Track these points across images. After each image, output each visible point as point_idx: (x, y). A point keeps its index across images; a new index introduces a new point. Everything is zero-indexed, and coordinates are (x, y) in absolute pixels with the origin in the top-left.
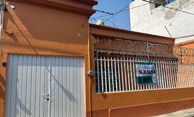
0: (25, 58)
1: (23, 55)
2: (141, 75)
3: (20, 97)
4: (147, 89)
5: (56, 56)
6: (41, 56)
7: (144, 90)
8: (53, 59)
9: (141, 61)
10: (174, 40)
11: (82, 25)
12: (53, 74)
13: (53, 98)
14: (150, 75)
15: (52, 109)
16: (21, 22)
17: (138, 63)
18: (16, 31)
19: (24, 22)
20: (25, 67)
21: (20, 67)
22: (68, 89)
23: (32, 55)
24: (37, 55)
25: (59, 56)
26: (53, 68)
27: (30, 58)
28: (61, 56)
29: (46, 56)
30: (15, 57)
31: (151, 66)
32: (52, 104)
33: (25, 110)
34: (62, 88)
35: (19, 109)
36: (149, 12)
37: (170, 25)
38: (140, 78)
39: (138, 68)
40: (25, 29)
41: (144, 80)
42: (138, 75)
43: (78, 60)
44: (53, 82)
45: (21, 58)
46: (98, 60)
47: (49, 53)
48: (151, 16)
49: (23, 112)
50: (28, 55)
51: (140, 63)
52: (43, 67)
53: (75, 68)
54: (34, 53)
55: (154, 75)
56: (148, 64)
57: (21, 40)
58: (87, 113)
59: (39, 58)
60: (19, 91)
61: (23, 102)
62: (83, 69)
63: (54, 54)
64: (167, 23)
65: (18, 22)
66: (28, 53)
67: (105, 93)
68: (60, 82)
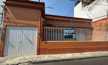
0: (13, 27)
1: (12, 26)
2: (67, 35)
3: (10, 41)
4: (69, 41)
5: (25, 26)
6: (19, 26)
7: (68, 41)
8: (24, 27)
9: (68, 29)
10: (91, 20)
11: (38, 13)
12: (24, 33)
13: (23, 42)
14: (72, 35)
15: (23, 46)
17: (66, 29)
18: (9, 17)
19: (13, 13)
20: (13, 30)
21: (11, 30)
22: (30, 39)
23: (16, 26)
25: (27, 26)
26: (24, 31)
29: (21, 26)
30: (9, 27)
31: (73, 31)
32: (23, 44)
33: (12, 46)
34: (27, 39)
35: (10, 45)
37: (90, 13)
38: (66, 36)
39: (65, 32)
40: (13, 16)
41: (68, 37)
42: (65, 35)
43: (35, 28)
44: (24, 36)
45: (11, 27)
46: (45, 28)
47: (22, 25)
48: (82, 11)
49: (11, 47)
50: (14, 26)
51: (67, 29)
52: (20, 30)
53: (34, 31)
54: (16, 25)
55: (74, 35)
56: (71, 30)
57: (11, 20)
58: (37, 49)
59: (18, 27)
60: (10, 39)
61: (11, 43)
62: (37, 32)
63: (24, 25)
65: (11, 13)
67: (47, 42)
68: (27, 36)
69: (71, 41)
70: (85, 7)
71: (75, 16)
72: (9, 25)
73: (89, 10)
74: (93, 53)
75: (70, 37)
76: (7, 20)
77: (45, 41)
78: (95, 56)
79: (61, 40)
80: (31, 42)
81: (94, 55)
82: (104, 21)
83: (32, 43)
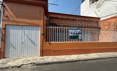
0: (13, 26)
1: (12, 25)
2: (72, 35)
3: (11, 42)
5: (27, 26)
6: (20, 25)
7: (73, 42)
8: (26, 27)
10: (100, 18)
11: (40, 11)
12: (25, 33)
13: (25, 43)
14: (77, 35)
16: (11, 11)
18: (9, 15)
19: (12, 11)
20: (13, 30)
21: (11, 30)
22: (32, 40)
23: (16, 25)
24: (18, 25)
25: (28, 26)
26: (25, 31)
27: (15, 26)
28: (29, 25)
29: (22, 26)
30: (9, 26)
31: (78, 30)
32: (25, 45)
34: (30, 39)
36: (89, 6)
37: (99, 11)
39: (71, 31)
40: (13, 14)
41: (73, 37)
42: (70, 35)
43: (38, 27)
44: (25, 36)
46: (48, 27)
47: (23, 24)
48: (89, 8)
49: (12, 48)
50: (14, 25)
51: (72, 29)
52: (21, 30)
53: (36, 31)
55: (80, 35)
56: (77, 29)
57: (11, 19)
58: (41, 50)
59: (19, 27)
60: (11, 39)
61: (12, 44)
62: (40, 31)
63: (26, 24)
64: (97, 10)
65: (10, 11)
66: (14, 24)
67: (51, 42)
68: (29, 37)
69: (76, 42)
70: (93, 4)
71: (82, 15)
72: (8, 25)
73: (97, 8)
74: (100, 54)
75: (75, 37)
76: (6, 18)
77: (49, 41)
78: (101, 58)
79: (66, 40)
80: (33, 43)
81: (100, 56)
82: (113, 20)
83: (35, 44)
